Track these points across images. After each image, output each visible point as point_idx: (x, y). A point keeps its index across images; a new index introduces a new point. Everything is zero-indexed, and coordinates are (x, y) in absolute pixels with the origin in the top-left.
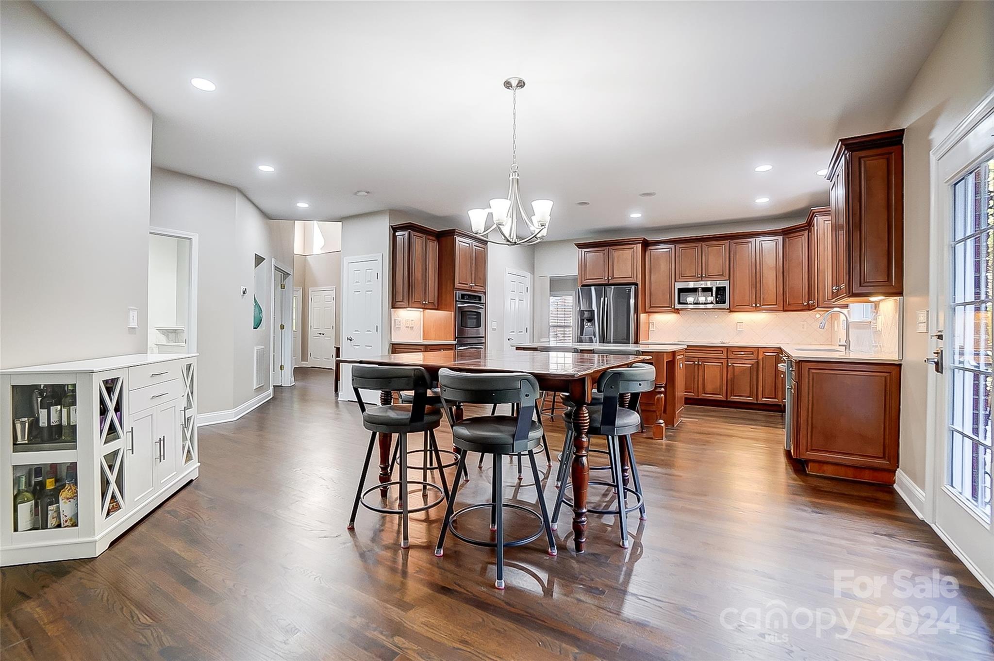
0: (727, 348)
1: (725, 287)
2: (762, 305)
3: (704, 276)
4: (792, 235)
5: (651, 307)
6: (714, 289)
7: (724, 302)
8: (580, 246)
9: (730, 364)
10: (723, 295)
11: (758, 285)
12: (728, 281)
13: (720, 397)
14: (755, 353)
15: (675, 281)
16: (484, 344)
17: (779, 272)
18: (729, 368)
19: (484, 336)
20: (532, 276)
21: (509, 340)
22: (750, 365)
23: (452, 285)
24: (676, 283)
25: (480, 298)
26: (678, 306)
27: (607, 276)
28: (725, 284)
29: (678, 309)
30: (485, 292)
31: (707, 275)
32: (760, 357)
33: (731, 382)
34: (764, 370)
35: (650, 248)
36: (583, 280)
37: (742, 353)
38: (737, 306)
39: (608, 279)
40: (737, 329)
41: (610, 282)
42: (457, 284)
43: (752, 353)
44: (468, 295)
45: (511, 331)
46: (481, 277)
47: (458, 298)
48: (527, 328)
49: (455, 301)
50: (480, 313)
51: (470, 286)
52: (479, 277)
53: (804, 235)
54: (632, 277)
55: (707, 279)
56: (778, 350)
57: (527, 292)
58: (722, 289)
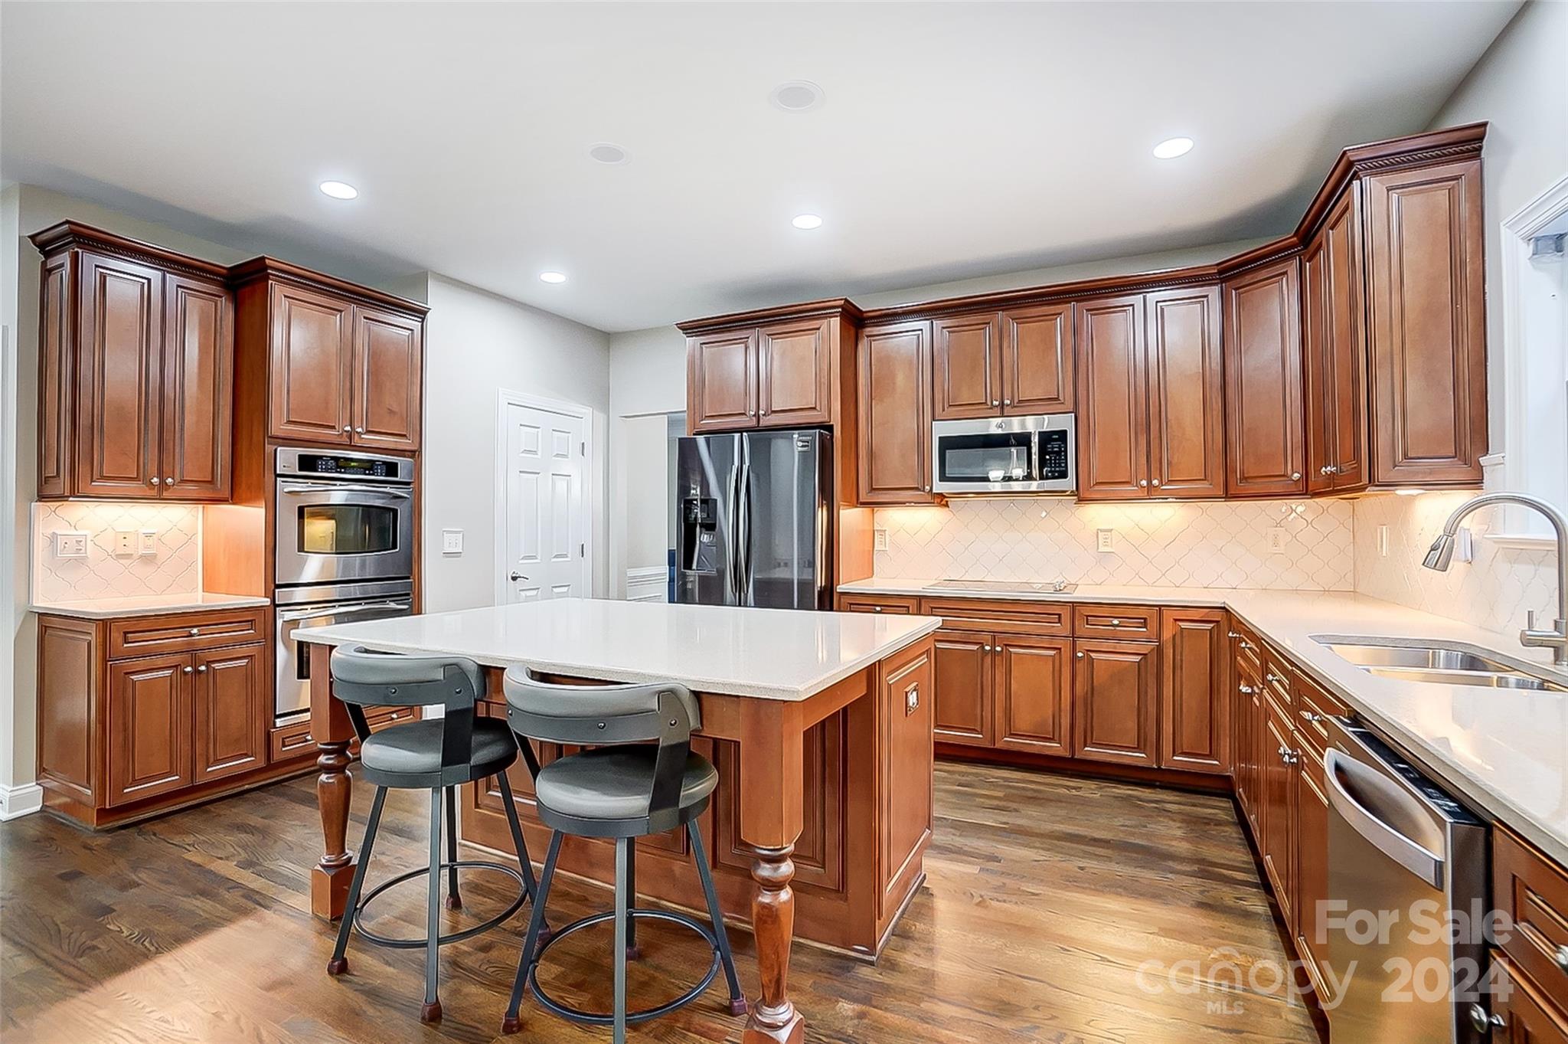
0: (1074, 605)
1: (1065, 432)
2: (1165, 479)
3: (1007, 402)
4: (1248, 279)
5: (873, 489)
6: (1035, 440)
7: (1063, 475)
8: (691, 328)
9: (1080, 654)
10: (1058, 453)
11: (1154, 426)
12: (1073, 414)
13: (1054, 748)
14: (1153, 624)
15: (934, 419)
16: (412, 597)
17: (1211, 387)
18: (1079, 666)
20: (604, 416)
21: (514, 579)
22: (1137, 659)
23: (259, 430)
24: (933, 423)
25: (392, 469)
26: (939, 487)
27: (754, 405)
28: (1064, 422)
29: (942, 496)
30: (420, 452)
31: (1016, 401)
32: (1167, 635)
33: (1086, 705)
34: (1178, 672)
35: (868, 330)
36: (697, 419)
37: (1116, 622)
38: (1098, 484)
39: (757, 416)
40: (1098, 548)
41: (762, 423)
42: (278, 425)
43: (1142, 621)
44: (333, 458)
45: (523, 556)
46: (395, 408)
47: (284, 466)
48: (583, 545)
49: (273, 476)
50: (395, 512)
51: (345, 434)
52: (389, 409)
53: (1286, 273)
54: (818, 408)
55: (1017, 411)
56: (1217, 616)
57: (583, 455)
58: (1057, 437)
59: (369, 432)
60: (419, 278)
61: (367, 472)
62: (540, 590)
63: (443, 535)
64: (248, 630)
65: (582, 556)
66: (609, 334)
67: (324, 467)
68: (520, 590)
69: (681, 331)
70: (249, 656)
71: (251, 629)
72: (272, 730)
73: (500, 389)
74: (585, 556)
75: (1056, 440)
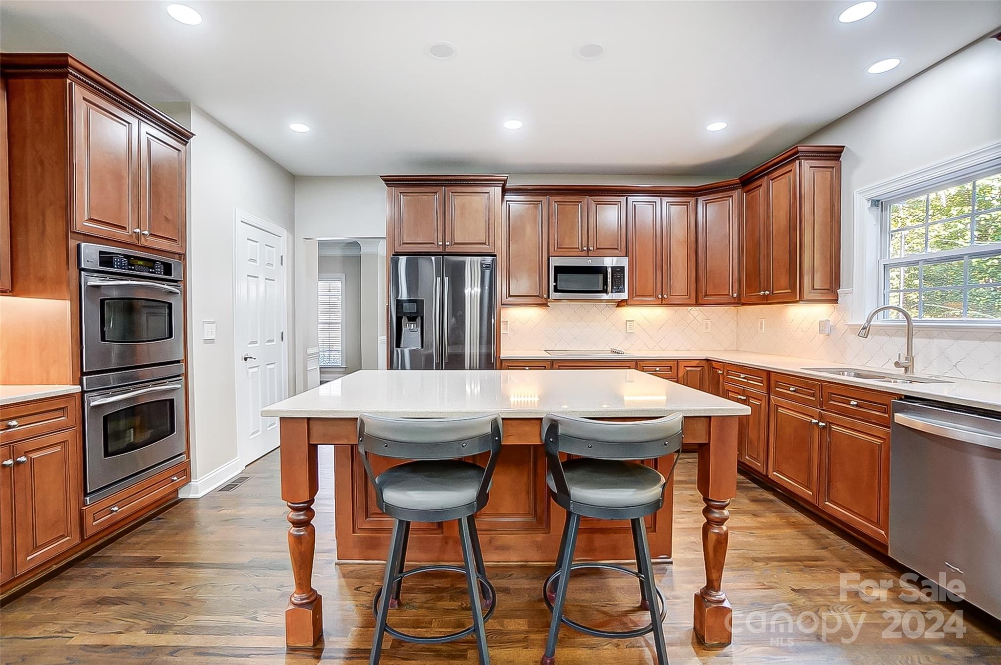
0: (637, 361)
1: (624, 267)
2: (669, 295)
3: (591, 248)
4: (711, 196)
5: (510, 296)
6: (609, 270)
7: (622, 291)
8: (391, 182)
10: (620, 279)
11: (665, 266)
12: (627, 259)
15: (549, 255)
16: (183, 378)
19: (182, 357)
20: (291, 236)
21: (246, 359)
23: (61, 224)
24: (550, 258)
25: (168, 269)
26: (553, 295)
27: (440, 238)
28: (624, 262)
29: (553, 300)
30: (185, 255)
31: (596, 248)
32: (681, 374)
35: (508, 197)
36: (397, 245)
37: (657, 369)
38: (638, 297)
39: (444, 245)
40: (626, 331)
41: (447, 250)
42: (82, 221)
43: (669, 368)
44: (126, 256)
45: (250, 341)
46: (170, 217)
47: (88, 261)
48: (282, 333)
49: (77, 271)
50: (170, 305)
51: (134, 235)
52: (165, 217)
53: (732, 196)
54: (487, 243)
55: (596, 254)
56: (703, 363)
57: (282, 265)
58: (617, 270)
59: (151, 235)
60: (184, 107)
61: (151, 270)
62: (260, 367)
63: (203, 324)
64: (62, 417)
65: (282, 341)
66: (294, 176)
67: (119, 264)
68: (249, 368)
69: (384, 182)
70: (62, 442)
71: (64, 416)
72: (84, 508)
73: (236, 209)
74: (284, 341)
75: (618, 271)
